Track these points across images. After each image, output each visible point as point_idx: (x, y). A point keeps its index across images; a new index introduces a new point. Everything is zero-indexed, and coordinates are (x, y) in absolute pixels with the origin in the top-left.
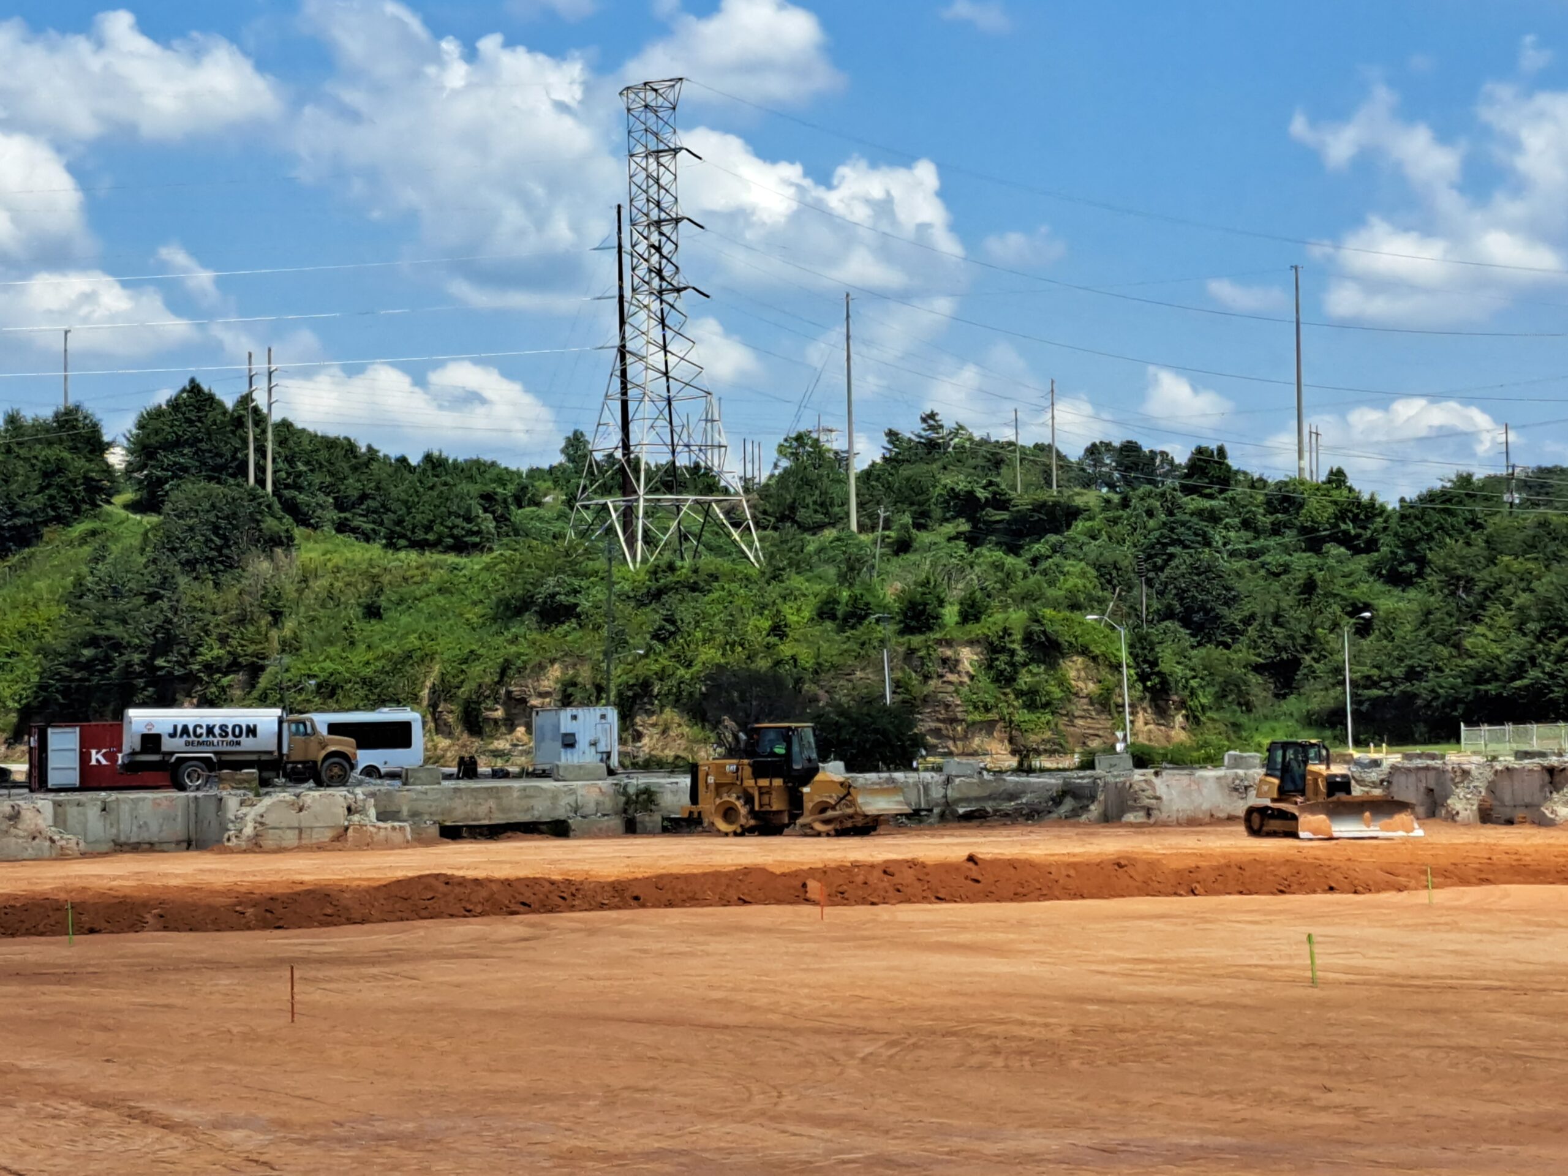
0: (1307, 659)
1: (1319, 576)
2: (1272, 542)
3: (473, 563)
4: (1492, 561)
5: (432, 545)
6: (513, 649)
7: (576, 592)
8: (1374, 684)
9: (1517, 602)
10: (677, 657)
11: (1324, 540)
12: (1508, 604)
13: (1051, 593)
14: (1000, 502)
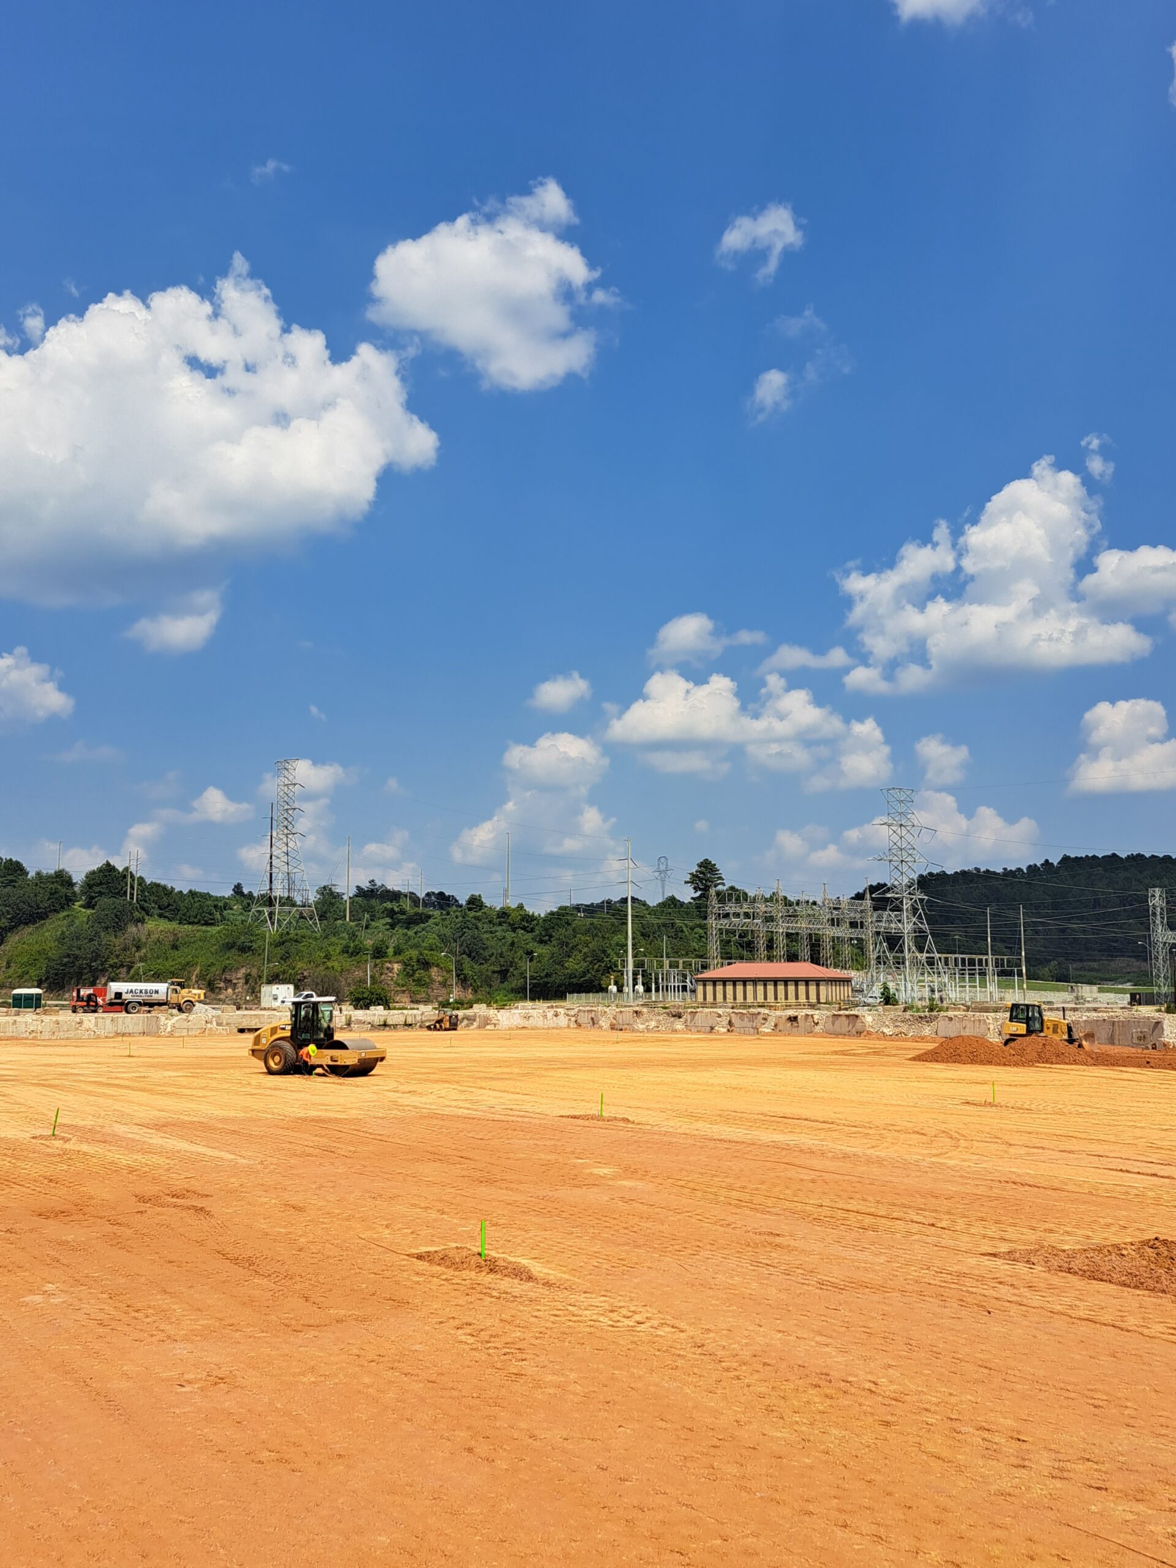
0: (511, 969)
1: (516, 940)
2: (499, 928)
3: (213, 930)
4: (575, 937)
5: (198, 923)
6: (227, 962)
7: (251, 942)
8: (535, 979)
9: (583, 951)
10: (289, 966)
11: (516, 928)
12: (580, 951)
13: (424, 944)
14: (403, 912)
